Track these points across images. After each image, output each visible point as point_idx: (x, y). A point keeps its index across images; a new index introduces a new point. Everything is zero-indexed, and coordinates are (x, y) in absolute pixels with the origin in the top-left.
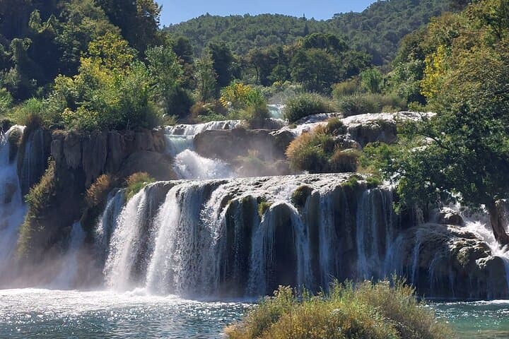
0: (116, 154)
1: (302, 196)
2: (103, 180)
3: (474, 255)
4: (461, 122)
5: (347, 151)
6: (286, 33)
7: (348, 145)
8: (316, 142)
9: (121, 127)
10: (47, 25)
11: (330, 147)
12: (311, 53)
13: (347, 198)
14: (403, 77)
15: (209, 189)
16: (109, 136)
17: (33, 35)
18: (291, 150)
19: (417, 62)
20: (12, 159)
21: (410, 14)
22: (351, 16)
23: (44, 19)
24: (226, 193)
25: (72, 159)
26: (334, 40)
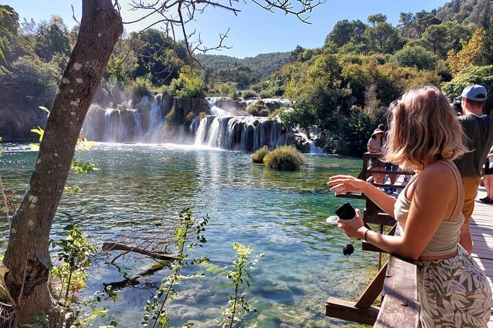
0: (194, 105)
1: (256, 123)
2: (191, 113)
3: (302, 142)
4: (303, 105)
5: (265, 110)
6: (229, 63)
7: (265, 108)
8: (256, 106)
9: (195, 97)
10: (159, 58)
11: (260, 108)
12: (240, 72)
13: (269, 124)
14: (274, 85)
15: (228, 119)
16: (191, 100)
17: (155, 61)
18: (247, 108)
19: (279, 81)
20: (158, 104)
21: (271, 60)
22: (251, 58)
23: (158, 56)
24: (234, 121)
25: (180, 106)
26: (248, 69)
